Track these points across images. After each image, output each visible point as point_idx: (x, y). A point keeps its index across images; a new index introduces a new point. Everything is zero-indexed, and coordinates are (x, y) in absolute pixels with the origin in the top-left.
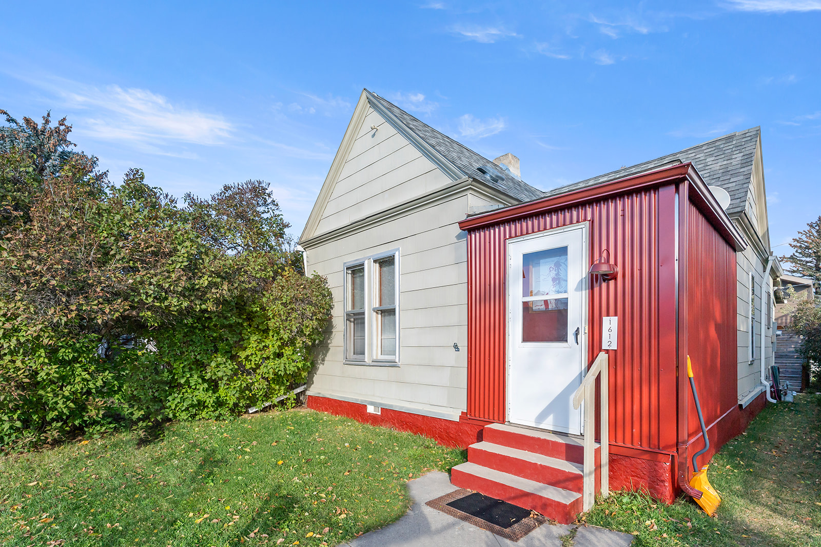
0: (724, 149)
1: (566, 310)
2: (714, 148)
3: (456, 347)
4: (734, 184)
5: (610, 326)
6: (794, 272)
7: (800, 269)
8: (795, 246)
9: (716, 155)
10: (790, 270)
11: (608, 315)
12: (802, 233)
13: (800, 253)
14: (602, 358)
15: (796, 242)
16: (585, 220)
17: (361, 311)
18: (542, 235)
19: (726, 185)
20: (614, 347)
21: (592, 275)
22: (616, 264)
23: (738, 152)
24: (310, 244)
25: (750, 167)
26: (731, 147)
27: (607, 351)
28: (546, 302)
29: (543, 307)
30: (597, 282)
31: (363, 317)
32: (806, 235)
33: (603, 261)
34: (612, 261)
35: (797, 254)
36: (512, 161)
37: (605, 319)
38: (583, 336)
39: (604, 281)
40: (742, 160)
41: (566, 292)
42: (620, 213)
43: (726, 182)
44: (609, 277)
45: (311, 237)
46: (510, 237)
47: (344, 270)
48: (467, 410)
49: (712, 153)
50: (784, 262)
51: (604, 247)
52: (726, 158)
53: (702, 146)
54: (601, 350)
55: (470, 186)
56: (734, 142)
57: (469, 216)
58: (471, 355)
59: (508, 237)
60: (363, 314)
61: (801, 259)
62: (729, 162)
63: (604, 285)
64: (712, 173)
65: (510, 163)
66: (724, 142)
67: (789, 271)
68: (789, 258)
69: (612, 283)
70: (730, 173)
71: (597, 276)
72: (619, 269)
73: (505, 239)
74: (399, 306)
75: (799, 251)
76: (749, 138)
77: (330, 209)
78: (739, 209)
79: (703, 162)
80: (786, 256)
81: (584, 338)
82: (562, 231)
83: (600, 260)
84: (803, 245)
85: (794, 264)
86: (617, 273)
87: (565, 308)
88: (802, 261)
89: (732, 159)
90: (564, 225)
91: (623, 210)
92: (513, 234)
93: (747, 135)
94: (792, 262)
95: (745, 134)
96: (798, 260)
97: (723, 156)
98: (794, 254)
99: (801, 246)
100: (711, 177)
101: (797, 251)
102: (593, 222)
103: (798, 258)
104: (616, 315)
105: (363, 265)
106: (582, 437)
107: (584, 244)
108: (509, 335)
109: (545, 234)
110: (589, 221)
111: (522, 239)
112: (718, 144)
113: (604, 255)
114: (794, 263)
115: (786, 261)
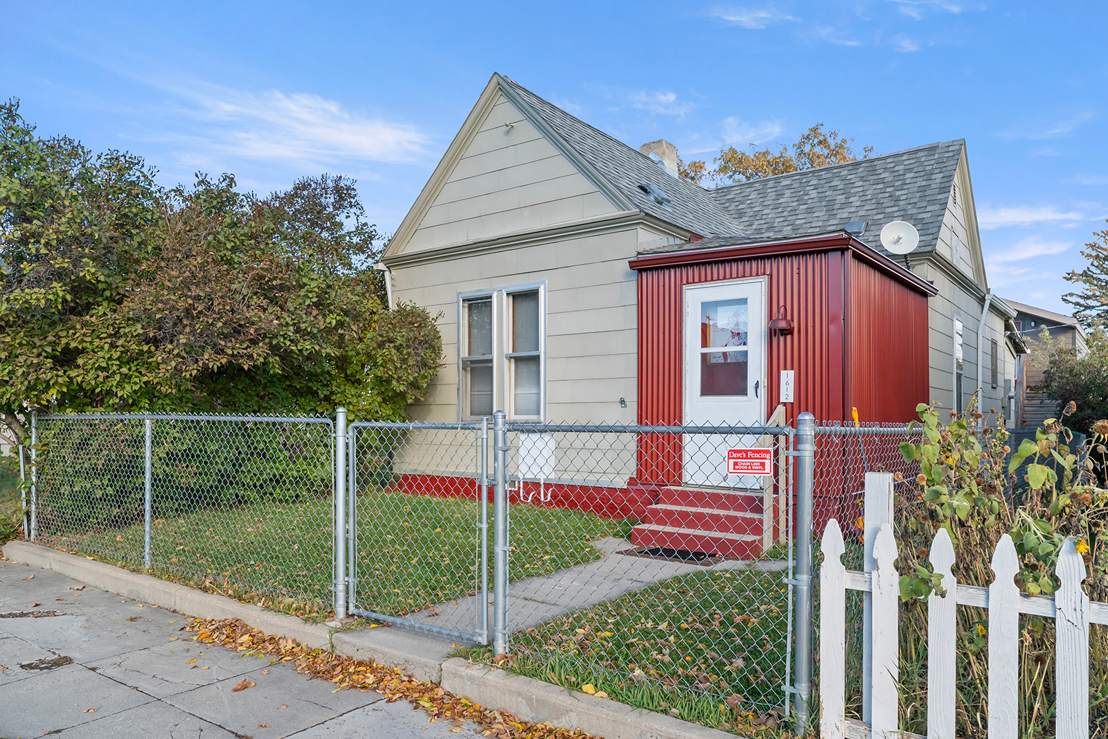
0: (926, 163)
1: (746, 363)
2: (914, 161)
3: (622, 402)
4: (929, 214)
5: (788, 378)
6: (1088, 298)
7: (1098, 294)
8: (1089, 256)
9: (915, 170)
10: (1082, 294)
11: (785, 369)
12: (1098, 235)
13: (1097, 267)
14: (780, 410)
15: (1090, 249)
16: (764, 274)
17: (487, 357)
18: (721, 284)
19: (921, 215)
20: (791, 400)
21: (771, 330)
22: (792, 320)
23: (938, 171)
24: (396, 262)
25: (946, 195)
26: (933, 162)
27: (785, 404)
28: (725, 354)
29: (721, 360)
30: (775, 336)
31: (490, 365)
32: (1104, 237)
33: (781, 318)
34: (789, 317)
35: (1093, 269)
36: (667, 151)
37: (783, 373)
38: (762, 389)
39: (782, 335)
40: (940, 183)
41: (745, 344)
42: (795, 271)
43: (922, 210)
44: (787, 332)
45: (400, 254)
46: (688, 283)
47: (458, 302)
48: (637, 474)
49: (912, 166)
50: (1073, 281)
51: (782, 303)
52: (925, 178)
53: (903, 154)
54: (779, 403)
55: (641, 221)
56: (936, 157)
57: (639, 253)
58: (641, 411)
59: (685, 283)
60: (491, 361)
61: (1099, 276)
62: (928, 183)
63: (782, 339)
64: (909, 195)
65: (664, 153)
66: (926, 153)
67: (1081, 296)
68: (1082, 275)
69: (789, 337)
70: (928, 199)
71: (775, 330)
72: (795, 325)
73: (682, 284)
74: (545, 353)
75: (1096, 263)
76: (951, 154)
77: (433, 216)
78: (929, 249)
79: (902, 177)
80: (1076, 272)
81: (763, 392)
82: (742, 282)
83: (778, 316)
84: (1101, 255)
85: (1087, 286)
86: (794, 328)
87: (745, 361)
88: (1100, 280)
89: (931, 179)
90: (744, 276)
91: (799, 269)
92: (691, 280)
93: (951, 149)
94: (1085, 282)
95: (949, 146)
96: (1094, 278)
97: (922, 174)
98: (1088, 268)
99: (1097, 257)
100: (908, 201)
101: (1092, 264)
102: (771, 276)
103: (1094, 276)
104: (792, 369)
105: (491, 297)
106: (761, 491)
107: (763, 298)
108: (686, 389)
109: (725, 284)
110: (768, 275)
111: (700, 286)
112: (920, 154)
113: (782, 310)
114: (1088, 284)
115: (1077, 280)
